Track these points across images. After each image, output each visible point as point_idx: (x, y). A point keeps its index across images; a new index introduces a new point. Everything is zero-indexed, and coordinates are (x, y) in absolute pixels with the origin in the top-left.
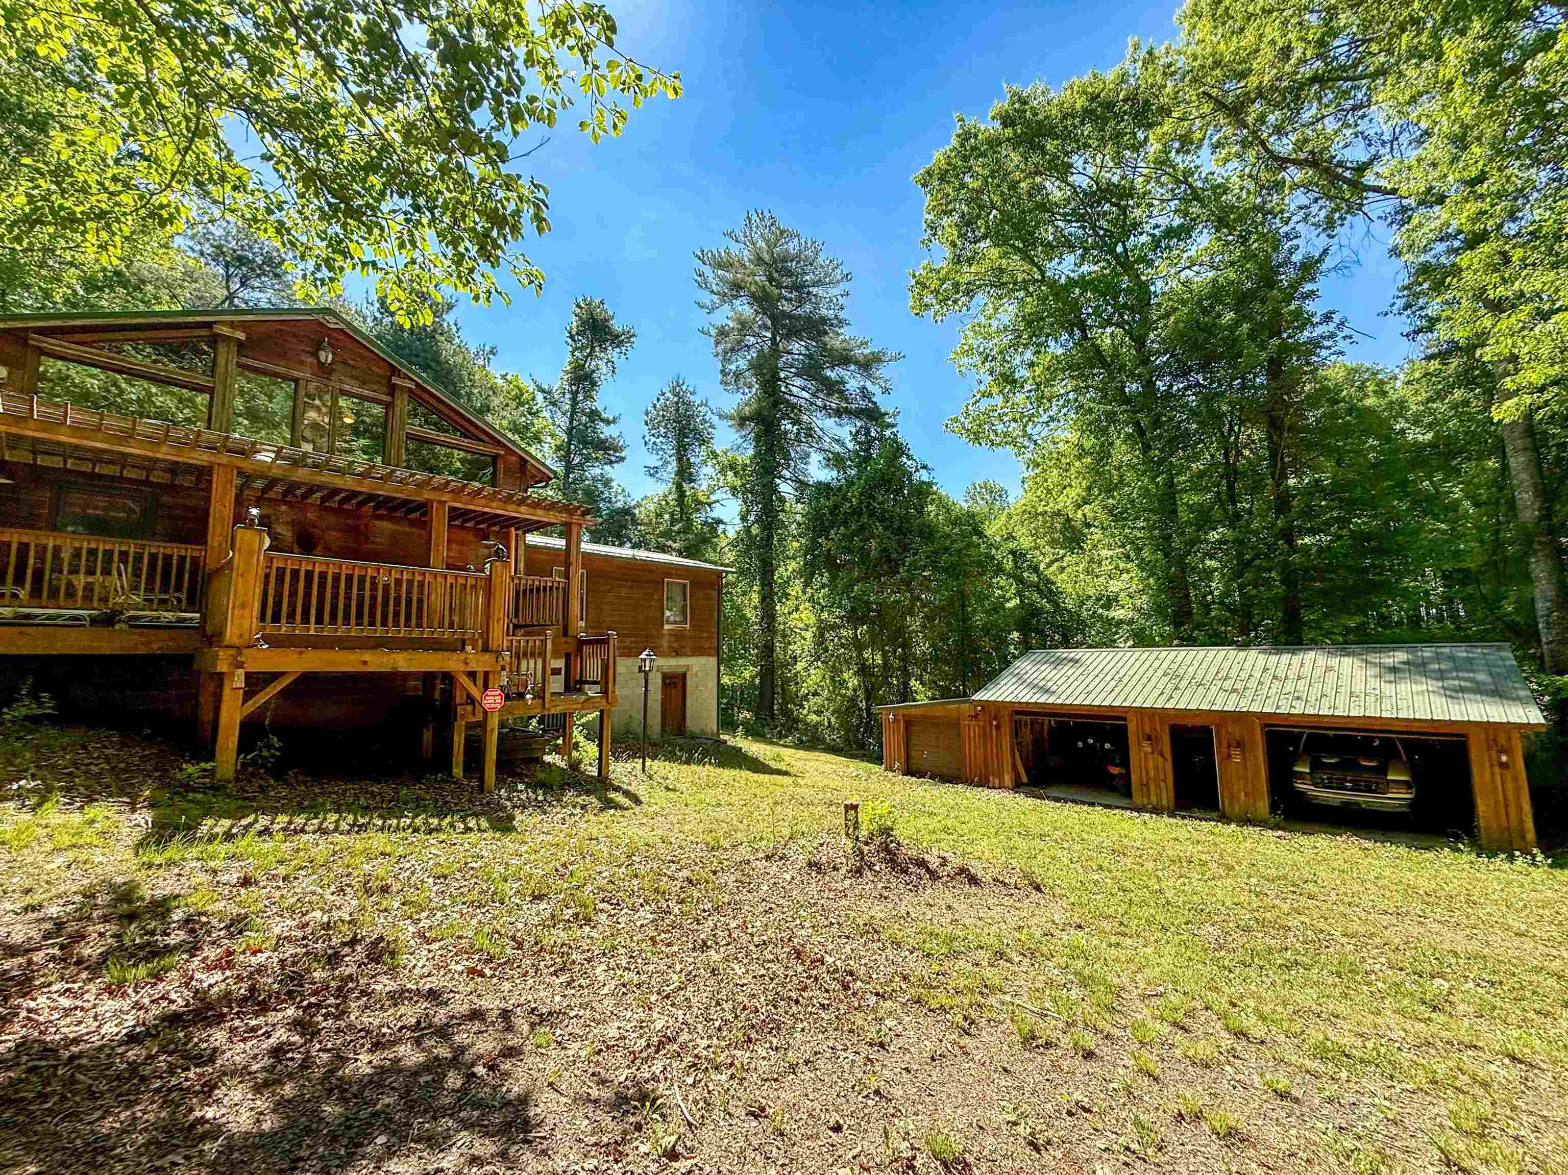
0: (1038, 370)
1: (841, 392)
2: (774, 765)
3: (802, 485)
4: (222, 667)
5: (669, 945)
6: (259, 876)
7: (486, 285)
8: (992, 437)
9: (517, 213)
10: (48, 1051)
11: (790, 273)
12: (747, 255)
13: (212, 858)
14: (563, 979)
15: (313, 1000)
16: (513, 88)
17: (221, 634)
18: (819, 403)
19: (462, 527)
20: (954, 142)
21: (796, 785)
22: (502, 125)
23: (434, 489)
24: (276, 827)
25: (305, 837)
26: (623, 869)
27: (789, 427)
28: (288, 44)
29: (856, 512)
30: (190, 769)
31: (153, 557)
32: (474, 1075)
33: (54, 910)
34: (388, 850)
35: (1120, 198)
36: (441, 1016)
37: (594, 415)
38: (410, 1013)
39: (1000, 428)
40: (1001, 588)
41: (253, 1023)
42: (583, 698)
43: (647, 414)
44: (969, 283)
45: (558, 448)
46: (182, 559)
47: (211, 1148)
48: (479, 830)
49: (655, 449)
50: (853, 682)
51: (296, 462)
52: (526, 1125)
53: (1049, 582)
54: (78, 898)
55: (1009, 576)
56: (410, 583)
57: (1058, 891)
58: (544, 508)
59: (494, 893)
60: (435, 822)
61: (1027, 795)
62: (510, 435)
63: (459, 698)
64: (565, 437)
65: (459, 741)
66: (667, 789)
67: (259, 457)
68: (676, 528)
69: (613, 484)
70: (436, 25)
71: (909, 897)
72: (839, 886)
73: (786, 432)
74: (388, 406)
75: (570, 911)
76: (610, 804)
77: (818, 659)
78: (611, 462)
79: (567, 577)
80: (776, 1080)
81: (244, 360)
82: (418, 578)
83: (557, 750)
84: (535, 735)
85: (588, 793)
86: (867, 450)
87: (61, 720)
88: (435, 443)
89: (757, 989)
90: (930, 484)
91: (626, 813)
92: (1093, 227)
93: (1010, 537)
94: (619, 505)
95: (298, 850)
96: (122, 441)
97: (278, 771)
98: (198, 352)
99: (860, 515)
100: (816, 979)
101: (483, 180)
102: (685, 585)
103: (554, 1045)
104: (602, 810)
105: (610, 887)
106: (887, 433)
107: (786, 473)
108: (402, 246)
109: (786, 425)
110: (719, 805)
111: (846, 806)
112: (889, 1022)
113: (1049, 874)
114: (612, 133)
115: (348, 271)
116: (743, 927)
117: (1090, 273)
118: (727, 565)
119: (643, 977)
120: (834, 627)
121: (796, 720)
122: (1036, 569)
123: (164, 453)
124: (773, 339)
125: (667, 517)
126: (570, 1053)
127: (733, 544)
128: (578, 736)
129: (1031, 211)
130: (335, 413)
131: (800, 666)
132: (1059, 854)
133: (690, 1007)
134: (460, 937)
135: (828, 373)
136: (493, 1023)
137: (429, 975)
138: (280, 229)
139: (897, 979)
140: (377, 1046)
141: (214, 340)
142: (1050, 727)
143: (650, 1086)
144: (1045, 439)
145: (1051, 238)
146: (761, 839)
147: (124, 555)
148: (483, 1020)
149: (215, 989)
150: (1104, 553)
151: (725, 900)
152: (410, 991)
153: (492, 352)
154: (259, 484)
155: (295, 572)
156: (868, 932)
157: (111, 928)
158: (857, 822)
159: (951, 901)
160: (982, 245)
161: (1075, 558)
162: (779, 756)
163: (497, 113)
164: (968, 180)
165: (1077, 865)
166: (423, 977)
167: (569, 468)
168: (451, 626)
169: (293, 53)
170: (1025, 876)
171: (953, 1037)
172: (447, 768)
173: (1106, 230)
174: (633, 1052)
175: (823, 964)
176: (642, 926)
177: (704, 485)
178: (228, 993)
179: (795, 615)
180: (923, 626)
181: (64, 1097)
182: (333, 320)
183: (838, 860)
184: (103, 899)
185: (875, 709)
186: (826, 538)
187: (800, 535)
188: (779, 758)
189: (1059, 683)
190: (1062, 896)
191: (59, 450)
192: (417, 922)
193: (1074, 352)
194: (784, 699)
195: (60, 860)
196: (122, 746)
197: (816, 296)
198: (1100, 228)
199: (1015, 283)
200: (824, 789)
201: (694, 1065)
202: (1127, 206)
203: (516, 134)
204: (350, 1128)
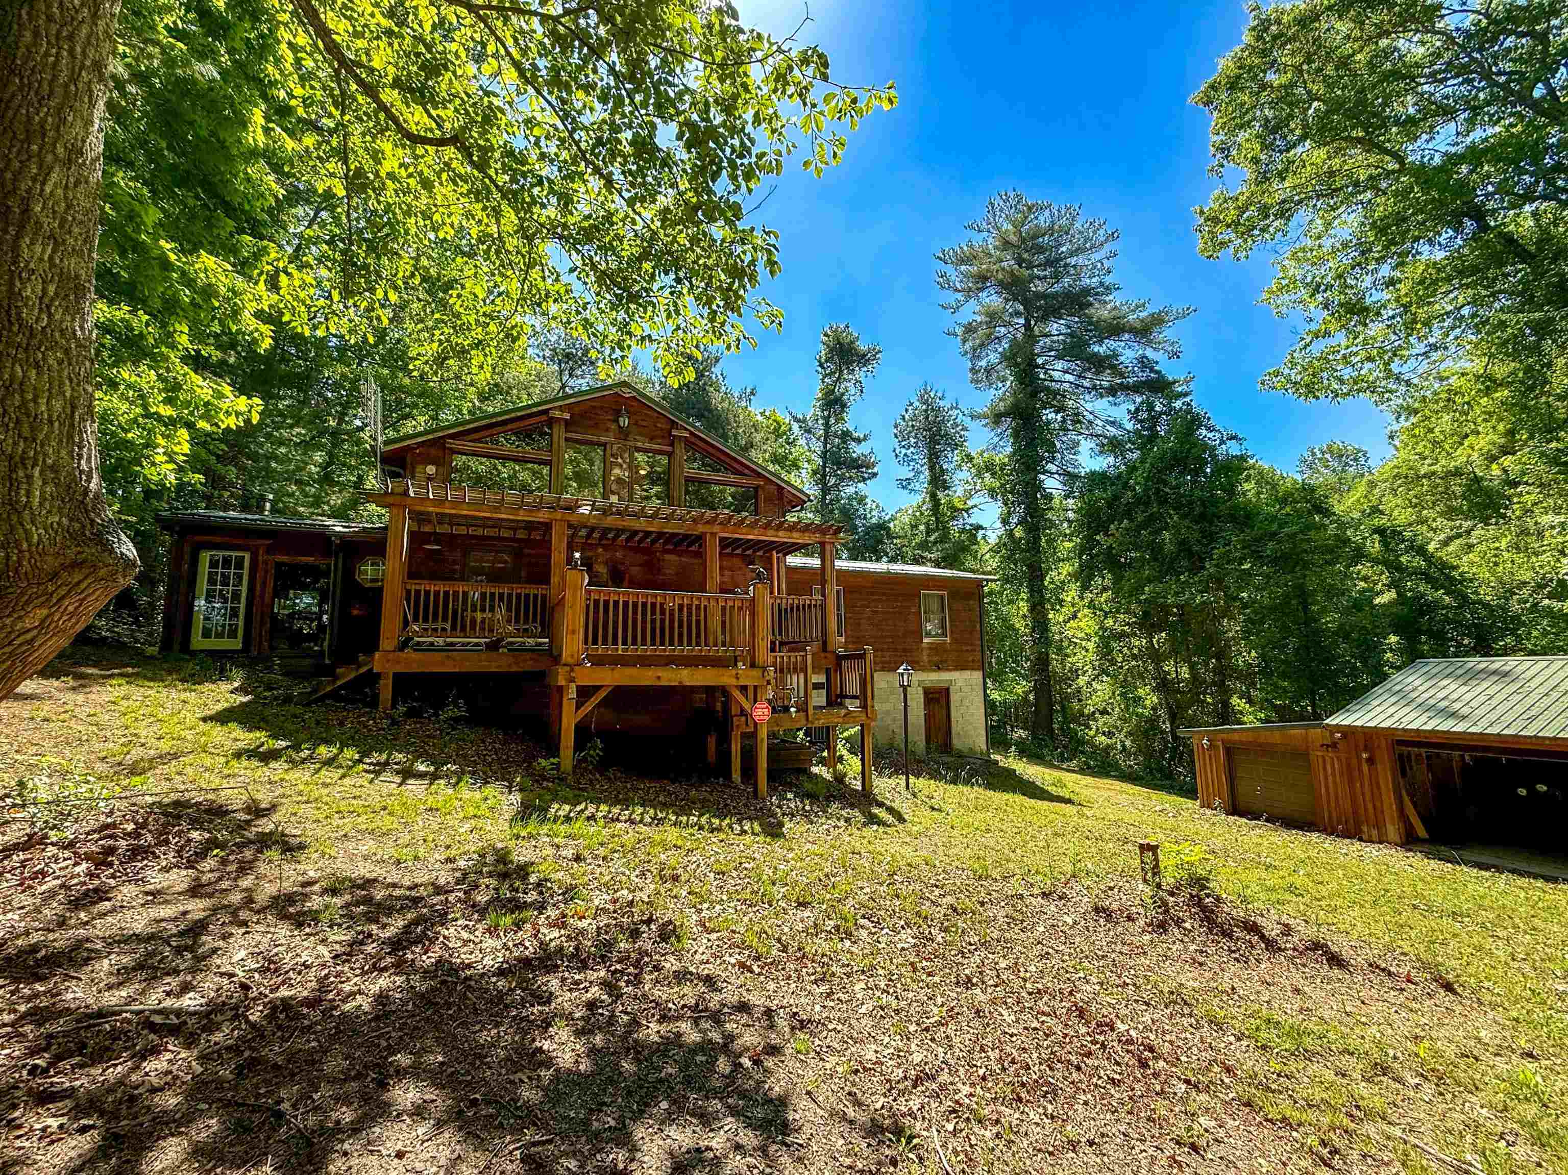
0: (1403, 288)
1: (1113, 367)
2: (1053, 790)
3: (1070, 477)
4: (562, 682)
5: (929, 975)
6: (586, 853)
7: (736, 333)
8: (1335, 386)
9: (753, 262)
10: (453, 970)
11: (1041, 249)
12: (992, 242)
13: (557, 836)
14: (824, 989)
15: (618, 967)
16: (744, 151)
17: (560, 655)
18: (1086, 383)
19: (731, 555)
20: (1247, 38)
21: (1081, 815)
22: (738, 187)
23: (708, 522)
24: (600, 814)
25: (619, 825)
26: (884, 888)
27: (1052, 416)
28: (581, 174)
29: (1142, 501)
30: (543, 762)
31: (519, 596)
32: (741, 1065)
33: (462, 864)
34: (679, 843)
35: (1536, 20)
36: (714, 1003)
37: (846, 436)
38: (690, 993)
39: (1347, 373)
40: (1365, 579)
41: (577, 977)
42: (843, 712)
43: (896, 426)
44: (1284, 201)
45: (815, 472)
46: (535, 596)
47: (546, 1074)
48: (753, 833)
49: (907, 460)
50: (1152, 699)
51: (606, 512)
52: (785, 1128)
53: (1444, 566)
54: (475, 856)
55: (1376, 561)
56: (690, 607)
57: (1487, 998)
58: (800, 531)
59: (764, 895)
60: (716, 822)
61: (1428, 855)
62: (771, 467)
63: (735, 710)
64: (820, 461)
65: (736, 748)
66: (933, 809)
67: (581, 511)
68: (932, 538)
69: (868, 501)
70: (681, 118)
71: (1234, 968)
72: (1136, 940)
73: (1049, 422)
74: (670, 455)
75: (832, 923)
76: (873, 820)
77: (1105, 672)
78: (864, 479)
79: (823, 595)
80: (1051, 1154)
81: (569, 435)
82: (696, 602)
83: (823, 762)
84: (802, 746)
85: (852, 806)
86: (1152, 428)
87: (472, 720)
88: (708, 482)
89: (1029, 1044)
90: (1243, 458)
91: (889, 830)
92: (1487, 75)
93: (1376, 511)
94: (874, 521)
95: (613, 836)
96: (497, 509)
97: (603, 766)
98: (542, 434)
99: (1147, 504)
100: (1103, 1046)
101: (723, 241)
102: (942, 597)
103: (812, 1054)
104: (865, 825)
105: (871, 904)
106: (1178, 404)
107: (1052, 467)
108: (669, 316)
109: (1049, 415)
110: (988, 831)
111: (1142, 847)
112: (1205, 1121)
113: (1471, 970)
114: (834, 163)
115: (634, 347)
116: (1015, 968)
117: (1486, 140)
118: (990, 573)
119: (903, 1004)
120: (1122, 636)
121: (1081, 742)
122: (1421, 551)
123: (522, 516)
124: (1027, 326)
125: (922, 527)
126: (828, 1066)
127: (995, 550)
128: (842, 750)
129: (1374, 86)
130: (633, 467)
131: (1082, 681)
132: (1488, 943)
133: (951, 1047)
134: (734, 932)
135: (1096, 348)
136: (759, 1019)
137: (707, 962)
138: (587, 324)
139: (1216, 1069)
140: (663, 1019)
141: (551, 422)
142: (1464, 766)
143: (907, 1121)
144: (1425, 376)
145: (1411, 111)
146: (1037, 872)
147: (501, 596)
148: (750, 1014)
149: (553, 944)
150: (1547, 519)
151: (994, 936)
152: (691, 974)
153: (752, 393)
154: (583, 533)
155: (606, 603)
156: (1176, 1003)
157: (493, 882)
158: (1157, 866)
159: (1301, 983)
160: (1299, 149)
161: (1492, 530)
162: (1060, 781)
163: (733, 178)
164: (1272, 77)
165: (1527, 968)
166: (702, 963)
167: (825, 490)
168: (724, 645)
169: (584, 181)
170: (1425, 966)
171: (1303, 1163)
172: (728, 776)
173: (1511, 73)
174: (888, 1081)
175: (1112, 1029)
176: (903, 949)
177: (960, 491)
178: (562, 948)
179: (1072, 624)
180: (1247, 633)
181: (460, 1009)
182: (627, 390)
183: (1134, 909)
184: (489, 859)
185: (1182, 732)
186: (1106, 535)
187: (1071, 535)
188: (1061, 784)
189: (1474, 704)
190: (1494, 1006)
191: (463, 521)
192: (699, 911)
193: (1466, 251)
194: (1064, 717)
195: (467, 826)
196: (505, 743)
197: (1074, 267)
198: (1499, 73)
199: (1356, 184)
200: (1117, 823)
201: (954, 1111)
202: (1549, 29)
203: (750, 190)
204: (641, 1087)
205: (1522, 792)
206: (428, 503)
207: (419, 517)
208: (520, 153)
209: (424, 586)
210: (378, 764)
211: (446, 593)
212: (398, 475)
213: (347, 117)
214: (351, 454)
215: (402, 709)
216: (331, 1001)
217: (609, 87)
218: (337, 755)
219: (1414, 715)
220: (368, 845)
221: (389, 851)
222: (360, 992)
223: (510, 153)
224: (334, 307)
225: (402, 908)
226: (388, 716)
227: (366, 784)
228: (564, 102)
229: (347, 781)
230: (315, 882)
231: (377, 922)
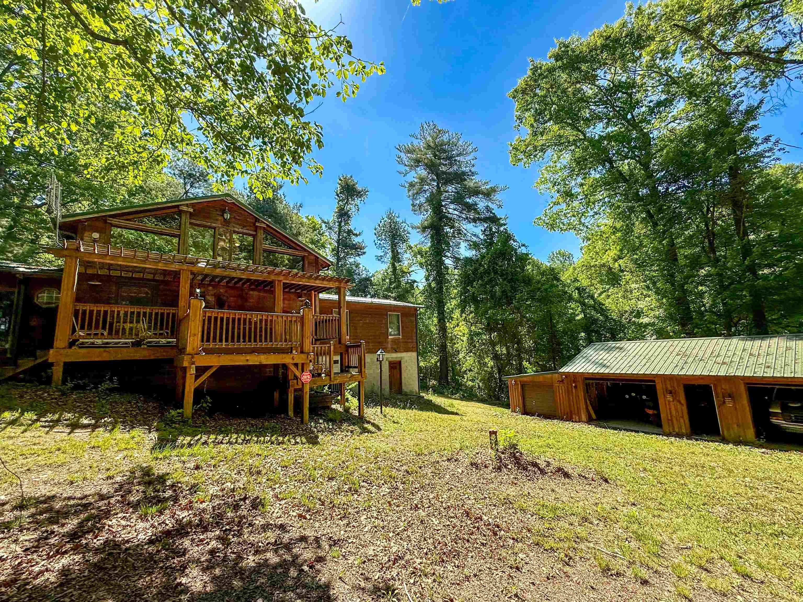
0: (585, 188)
1: (475, 210)
2: (449, 409)
3: (457, 260)
4: (185, 364)
5: (398, 506)
6: (203, 464)
7: (297, 175)
8: (561, 226)
9: (309, 140)
10: (117, 545)
11: (445, 151)
12: (422, 145)
13: (183, 456)
14: (345, 522)
15: (227, 527)
16: (305, 82)
17: (185, 348)
18: (464, 216)
19: (289, 292)
20: (529, 73)
21: (462, 420)
22: (301, 100)
23: (276, 274)
24: (210, 441)
25: (223, 446)
26: (373, 465)
27: (448, 230)
28: (208, 77)
29: (487, 272)
30: (173, 412)
31: (157, 314)
32: (303, 570)
33: (118, 479)
34: (260, 452)
35: (628, 88)
36: (286, 538)
37: (350, 232)
38: (271, 536)
39: (566, 221)
40: (572, 309)
41: (202, 537)
42: (349, 375)
43: (375, 229)
44: (543, 145)
45: (333, 250)
46: (168, 314)
47: (185, 598)
48: (302, 443)
49: (380, 247)
50: (491, 364)
51: (215, 266)
52: (329, 599)
53: (601, 304)
54: (128, 473)
55: (576, 301)
56: (266, 320)
57: (619, 483)
58: (327, 280)
59: (310, 476)
60: (281, 439)
61: (596, 426)
62: (310, 246)
63: (291, 376)
64: (336, 244)
65: (291, 398)
66: (394, 422)
67: (200, 265)
68: (393, 286)
69: (361, 266)
70: (270, 58)
71: (529, 484)
72: (489, 476)
73: (447, 233)
74: (254, 236)
75: (347, 486)
76: (365, 430)
77: (471, 351)
78: (359, 255)
79: (339, 314)
80: (458, 584)
81: (193, 221)
82: (270, 318)
83: (338, 402)
84: (327, 395)
85: (354, 424)
86: (491, 239)
87: (120, 390)
88: (276, 252)
89: (446, 533)
90: (527, 255)
91: (373, 435)
92: (613, 107)
93: (576, 280)
94: (364, 276)
95: (220, 452)
96: (144, 262)
97: (211, 413)
98: (174, 219)
99: (489, 273)
100: (478, 528)
101: (293, 126)
102: (398, 316)
103: (341, 557)
104: (361, 433)
105: (367, 474)
106: (502, 229)
107: (448, 254)
108: (258, 161)
109: (447, 229)
110: (421, 431)
111: (490, 432)
112: (521, 555)
113: (613, 472)
114: (352, 96)
115: (235, 176)
116: (437, 497)
117: (612, 132)
118: (419, 304)
119: (385, 523)
120: (478, 334)
121: (461, 385)
122: (592, 297)
123: (161, 266)
124: (438, 186)
125: (388, 281)
126: (350, 562)
127: (423, 293)
128: (348, 395)
129: (575, 103)
130: (231, 241)
131: (461, 356)
132: (618, 460)
133: (410, 541)
134: (294, 498)
135: (468, 200)
136: (311, 544)
137: (280, 517)
138: (207, 160)
139: (524, 531)
140: (257, 552)
141: (180, 213)
142: (607, 386)
143: (391, 583)
144: (592, 225)
145: (588, 115)
146: (445, 449)
147: (145, 314)
148: (306, 542)
149: (185, 520)
150: (633, 286)
151: (427, 483)
152: (271, 525)
153: (300, 206)
154: (200, 278)
155: (216, 318)
156: (506, 503)
157: (142, 488)
158: (496, 441)
159: (554, 487)
160: (548, 124)
161: (616, 290)
162: (452, 404)
163: (299, 94)
164: (538, 91)
165: (630, 468)
166: (277, 518)
167: (339, 259)
168: (286, 341)
169: (210, 81)
170: (598, 473)
171: (559, 566)
172: (286, 412)
173: (621, 107)
174: (381, 564)
175: (481, 520)
176: (384, 495)
177: (406, 263)
178: (191, 522)
179: (457, 329)
180: (529, 332)
181: (123, 568)
182: (230, 199)
183: (487, 462)
184: (138, 474)
185: (504, 378)
186: (472, 287)
187: (457, 286)
188: (452, 405)
189: (611, 361)
190: (622, 486)
191: (119, 268)
192: (274, 489)
193: (606, 176)
194: (453, 374)
195: (121, 455)
196: (145, 402)
197: (459, 161)
198: (617, 106)
199: (569, 142)
200: (477, 423)
201: (414, 573)
202: (632, 92)
203: (307, 102)
204: (245, 593)
205: (627, 396)
206: (93, 256)
207: (86, 264)
208: (169, 58)
209: (88, 307)
210: (52, 421)
211: (106, 312)
212: (73, 238)
213: (45, 14)
214: (31, 222)
215: (70, 385)
216: (24, 580)
217: (228, 33)
218: (19, 417)
220: (48, 474)
221: (64, 476)
222: (47, 570)
223: (163, 57)
224: (28, 129)
225: (76, 511)
226: (60, 390)
227: (43, 434)
228: (199, 35)
229: (28, 434)
230: (7, 503)
231: (57, 523)
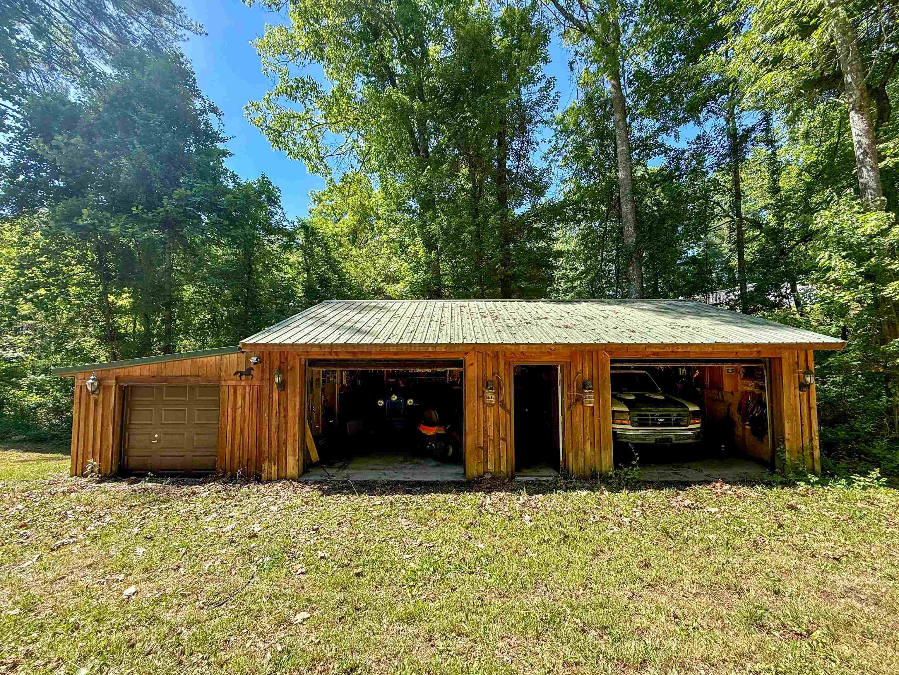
205: (381, 403)
219: (329, 331)
